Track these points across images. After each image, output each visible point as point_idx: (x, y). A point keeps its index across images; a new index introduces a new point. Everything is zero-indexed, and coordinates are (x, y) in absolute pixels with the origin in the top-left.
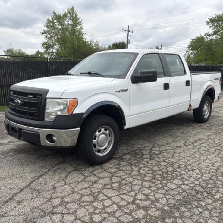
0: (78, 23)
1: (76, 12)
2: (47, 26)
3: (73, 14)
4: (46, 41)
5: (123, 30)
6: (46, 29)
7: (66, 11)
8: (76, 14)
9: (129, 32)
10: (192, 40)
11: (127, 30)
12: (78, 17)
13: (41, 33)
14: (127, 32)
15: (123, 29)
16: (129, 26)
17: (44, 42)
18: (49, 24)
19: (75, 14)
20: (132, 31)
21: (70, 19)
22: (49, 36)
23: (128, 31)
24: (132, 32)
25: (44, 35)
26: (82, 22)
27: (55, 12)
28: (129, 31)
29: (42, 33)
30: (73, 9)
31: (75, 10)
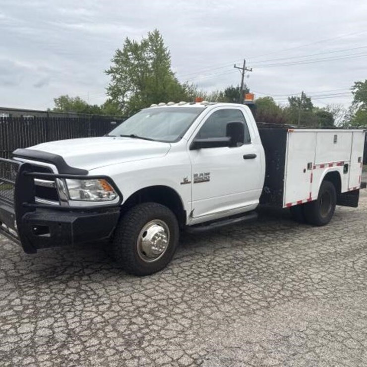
0: (164, 56)
1: (161, 38)
2: (117, 62)
3: (157, 42)
4: (113, 83)
5: (235, 67)
6: (114, 65)
7: (147, 37)
8: (161, 42)
9: (245, 71)
11: (242, 67)
12: (164, 46)
13: (106, 72)
14: (242, 71)
15: (235, 65)
16: (245, 61)
17: (112, 86)
18: (119, 58)
19: (159, 42)
20: (250, 69)
21: (152, 50)
22: (118, 76)
23: (244, 69)
24: (251, 70)
25: (111, 75)
26: (170, 55)
28: (246, 69)
29: (107, 73)
30: (157, 34)
31: (160, 36)
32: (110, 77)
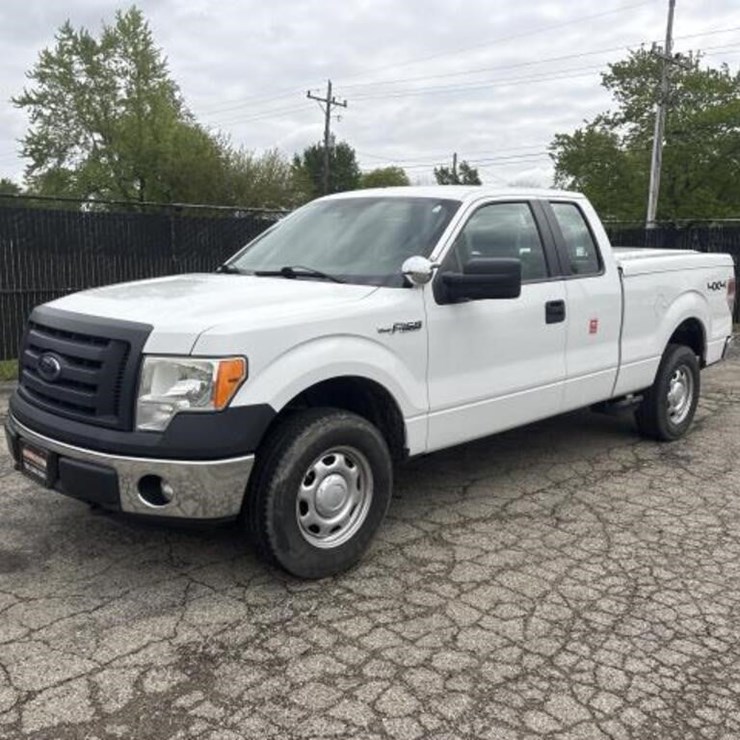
0: (154, 68)
1: (146, 28)
2: (42, 77)
3: (136, 35)
4: (36, 128)
5: (309, 96)
6: (35, 87)
7: (114, 24)
8: (146, 36)
9: (332, 106)
10: (557, 136)
11: (325, 97)
12: (155, 46)
13: (14, 101)
14: (325, 104)
15: (309, 92)
16: (330, 85)
17: (34, 135)
18: (47, 70)
19: (142, 37)
20: (342, 102)
21: (125, 55)
22: (47, 112)
23: (330, 101)
24: (345, 105)
25: (27, 107)
26: (165, 68)
27: (70, 25)
28: (333, 102)
29: (19, 103)
30: (136, 18)
31: (143, 22)
32: (26, 112)
